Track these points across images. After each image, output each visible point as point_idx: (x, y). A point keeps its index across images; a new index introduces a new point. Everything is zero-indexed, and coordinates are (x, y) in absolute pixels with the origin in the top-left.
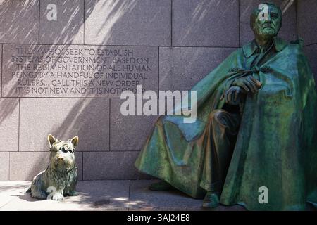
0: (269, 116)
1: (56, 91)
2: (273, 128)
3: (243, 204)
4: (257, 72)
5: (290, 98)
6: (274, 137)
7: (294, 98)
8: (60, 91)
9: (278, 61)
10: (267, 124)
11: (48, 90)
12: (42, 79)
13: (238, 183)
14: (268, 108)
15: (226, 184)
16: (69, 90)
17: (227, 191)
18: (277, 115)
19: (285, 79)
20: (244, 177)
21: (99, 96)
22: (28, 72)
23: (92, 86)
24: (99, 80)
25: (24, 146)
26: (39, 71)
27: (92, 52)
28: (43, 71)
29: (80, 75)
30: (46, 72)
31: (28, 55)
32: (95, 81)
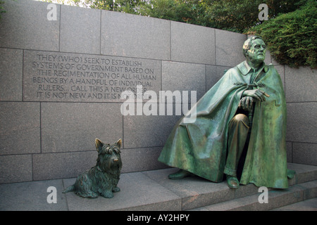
0: (267, 118)
1: (75, 96)
2: (269, 127)
3: (253, 182)
4: (256, 86)
5: (279, 105)
6: (269, 133)
7: (281, 106)
8: (78, 96)
9: (267, 79)
10: (266, 124)
11: (68, 95)
12: (62, 84)
13: (251, 168)
14: (266, 112)
15: (244, 170)
16: (87, 95)
17: (245, 174)
18: (271, 118)
19: (275, 92)
20: (254, 163)
21: (114, 101)
22: (50, 77)
23: (107, 92)
24: (114, 86)
25: (45, 148)
26: (59, 77)
27: (107, 62)
28: (62, 77)
29: (97, 82)
30: (65, 78)
31: (49, 62)
32: (110, 87)
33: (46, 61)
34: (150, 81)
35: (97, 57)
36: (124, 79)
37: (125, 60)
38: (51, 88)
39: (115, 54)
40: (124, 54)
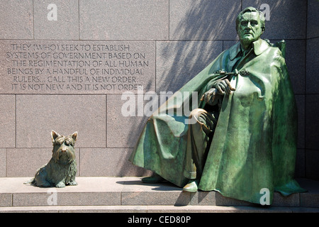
1: (52, 87)
4: (236, 75)
5: (262, 99)
7: (265, 100)
8: (56, 88)
11: (44, 86)
12: (38, 75)
15: (204, 173)
16: (65, 86)
17: (205, 179)
21: (96, 92)
22: (25, 68)
23: (87, 83)
24: (95, 76)
25: (20, 143)
26: (34, 68)
27: (88, 48)
28: (38, 67)
29: (76, 71)
30: (41, 68)
31: (23, 51)
32: (90, 77)
33: (20, 51)
34: (140, 68)
35: (76, 43)
36: (107, 67)
37: (109, 44)
38: (26, 79)
39: (96, 38)
40: (107, 37)
